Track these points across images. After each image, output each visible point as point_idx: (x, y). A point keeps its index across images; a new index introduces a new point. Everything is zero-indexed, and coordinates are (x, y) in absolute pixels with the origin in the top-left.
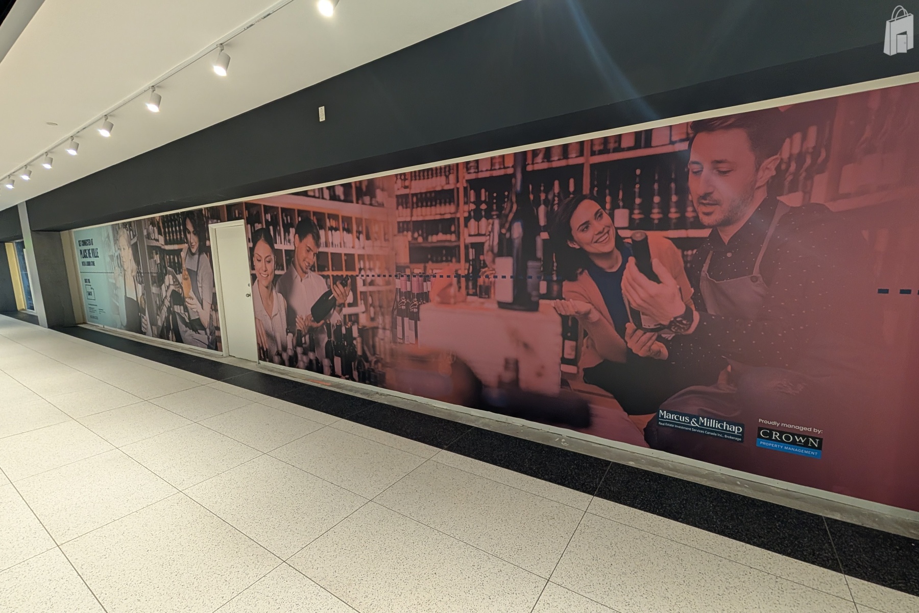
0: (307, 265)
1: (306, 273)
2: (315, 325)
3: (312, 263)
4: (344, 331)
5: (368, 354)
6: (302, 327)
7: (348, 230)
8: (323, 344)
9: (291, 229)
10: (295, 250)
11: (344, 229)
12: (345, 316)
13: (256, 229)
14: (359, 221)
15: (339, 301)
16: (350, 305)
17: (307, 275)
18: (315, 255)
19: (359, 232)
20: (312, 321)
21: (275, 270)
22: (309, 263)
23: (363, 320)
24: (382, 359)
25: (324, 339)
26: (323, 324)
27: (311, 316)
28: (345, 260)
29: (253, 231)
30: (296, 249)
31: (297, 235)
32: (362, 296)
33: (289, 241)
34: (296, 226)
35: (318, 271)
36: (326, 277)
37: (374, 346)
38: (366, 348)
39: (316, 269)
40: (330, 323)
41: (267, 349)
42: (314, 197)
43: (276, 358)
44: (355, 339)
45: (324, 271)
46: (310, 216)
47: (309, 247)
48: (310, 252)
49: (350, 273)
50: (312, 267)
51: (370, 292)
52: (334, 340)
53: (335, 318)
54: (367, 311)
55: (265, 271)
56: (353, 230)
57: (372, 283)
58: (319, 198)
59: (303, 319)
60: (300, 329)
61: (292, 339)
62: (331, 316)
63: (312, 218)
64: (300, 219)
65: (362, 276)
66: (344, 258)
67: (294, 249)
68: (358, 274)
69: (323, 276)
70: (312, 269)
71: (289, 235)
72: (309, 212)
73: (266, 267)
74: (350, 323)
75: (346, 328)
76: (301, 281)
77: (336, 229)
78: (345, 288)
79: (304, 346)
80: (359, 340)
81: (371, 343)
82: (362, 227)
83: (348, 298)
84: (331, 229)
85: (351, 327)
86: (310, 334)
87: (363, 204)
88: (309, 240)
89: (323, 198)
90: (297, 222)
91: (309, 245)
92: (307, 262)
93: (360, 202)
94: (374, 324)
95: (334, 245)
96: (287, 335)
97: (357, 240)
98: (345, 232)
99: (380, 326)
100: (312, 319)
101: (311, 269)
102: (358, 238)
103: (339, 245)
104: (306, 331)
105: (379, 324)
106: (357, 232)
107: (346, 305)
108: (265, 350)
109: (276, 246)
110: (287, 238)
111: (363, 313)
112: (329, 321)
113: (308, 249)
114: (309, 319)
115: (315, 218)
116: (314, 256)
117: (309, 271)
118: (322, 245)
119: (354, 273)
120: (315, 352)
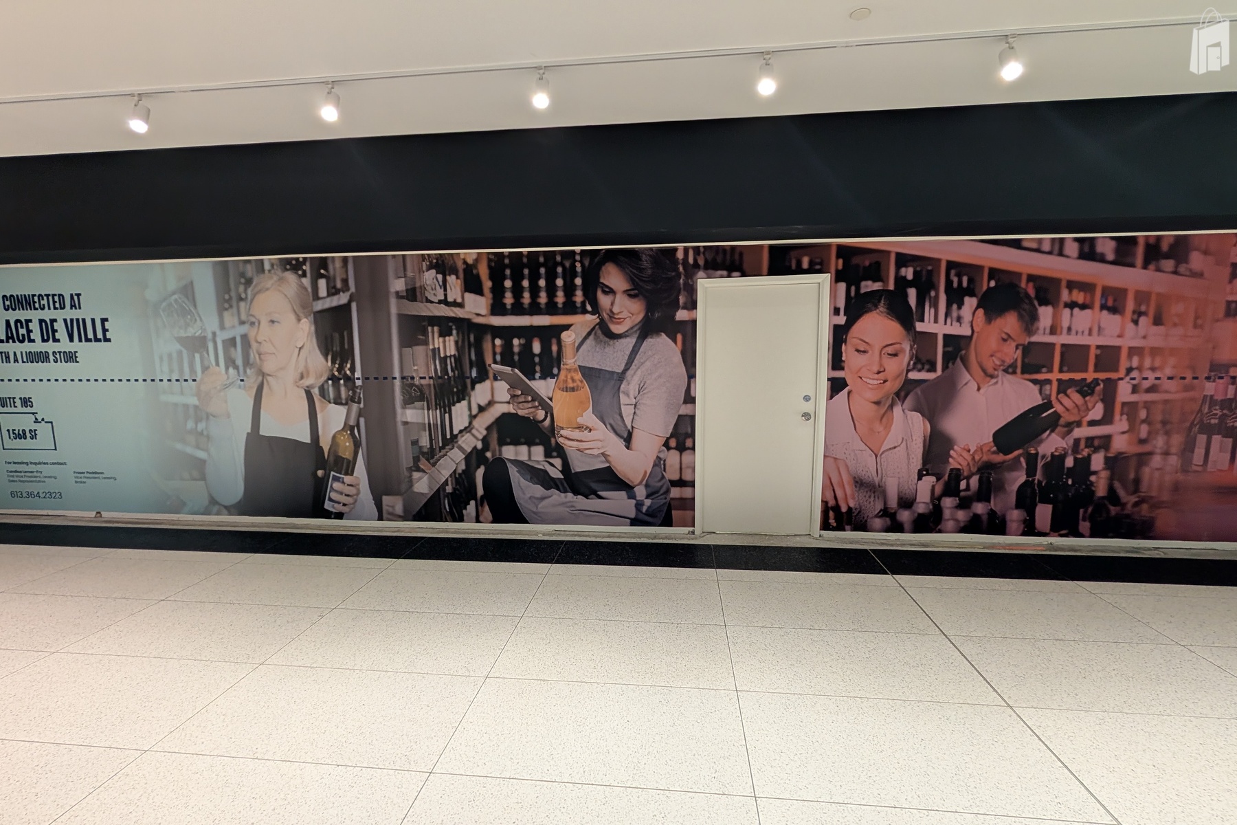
0: (998, 363)
1: (992, 377)
2: (1000, 458)
3: (1009, 361)
4: (1069, 462)
5: (1121, 493)
6: (964, 463)
7: (1114, 310)
8: (1015, 487)
9: (967, 299)
10: (971, 338)
11: (1103, 307)
12: (1077, 441)
13: (863, 291)
14: (1142, 297)
15: (1066, 418)
16: (1092, 423)
17: (994, 381)
18: (1021, 348)
19: (1139, 314)
20: (994, 453)
21: (908, 371)
22: (1003, 361)
23: (1120, 444)
24: (1151, 497)
25: (1018, 478)
26: (1019, 456)
27: (992, 444)
28: (1097, 356)
29: (853, 294)
30: (975, 335)
31: (981, 312)
32: (1126, 410)
33: (959, 319)
34: (980, 296)
35: (1023, 372)
36: (1041, 383)
37: (1137, 481)
38: (1117, 485)
39: (1019, 370)
40: (1037, 454)
41: (850, 509)
42: (1038, 250)
43: (878, 522)
44: (1095, 473)
45: (1038, 371)
46: (1020, 281)
47: (1007, 334)
48: (1008, 342)
49: (1102, 376)
50: (1010, 366)
51: (1146, 402)
52: (1041, 479)
53: (1051, 444)
54: (1132, 429)
55: (879, 373)
56: (1124, 310)
57: (1152, 389)
58: (1050, 253)
59: (969, 451)
60: (959, 467)
61: (933, 487)
62: (1041, 441)
63: (1023, 285)
64: (993, 284)
65: (1134, 379)
66: (1093, 353)
67: (968, 333)
68: (1121, 376)
69: (1035, 382)
70: (1010, 369)
71: (959, 308)
72: (1019, 275)
73: (881, 365)
74: (1087, 450)
75: (1075, 459)
76: (979, 389)
77: (1083, 307)
78: (1087, 398)
79: (962, 494)
80: (1104, 475)
81: (1132, 476)
82: (1148, 306)
83: (1091, 413)
84: (1072, 305)
85: (1089, 456)
86: (982, 473)
87: (1158, 270)
88: (1010, 322)
89: (1061, 254)
90: (985, 288)
91: (1006, 331)
92: (999, 359)
93: (1152, 267)
94: (1146, 448)
95: (1073, 332)
96: (920, 478)
97: (1131, 326)
98: (1105, 312)
99: (1158, 451)
100: (995, 448)
101: (1006, 371)
102: (1136, 322)
103: (1087, 332)
104: (974, 470)
105: (1156, 447)
106: (1134, 312)
107: (1085, 423)
108: (844, 509)
109: (920, 327)
110: (955, 314)
111: (1123, 433)
112: (1036, 450)
113: (1005, 336)
114: (985, 449)
115: (1031, 285)
116: (1017, 348)
117: (1000, 373)
118: (1041, 331)
119: (1113, 376)
120: (989, 502)
